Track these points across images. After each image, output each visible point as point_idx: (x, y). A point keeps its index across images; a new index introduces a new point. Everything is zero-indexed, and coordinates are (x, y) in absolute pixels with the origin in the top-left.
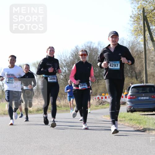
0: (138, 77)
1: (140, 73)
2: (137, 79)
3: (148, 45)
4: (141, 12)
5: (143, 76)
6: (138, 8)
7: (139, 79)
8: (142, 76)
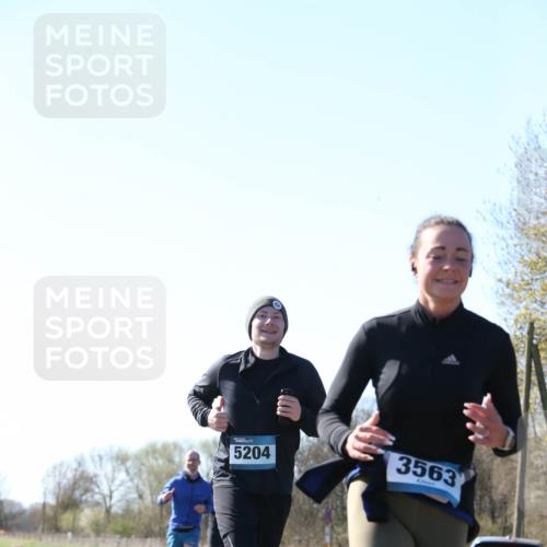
0: (496, 514)
1: (505, 503)
2: (493, 518)
3: (534, 427)
4: (525, 333)
5: (512, 514)
6: (516, 321)
7: (499, 521)
8: (509, 512)
